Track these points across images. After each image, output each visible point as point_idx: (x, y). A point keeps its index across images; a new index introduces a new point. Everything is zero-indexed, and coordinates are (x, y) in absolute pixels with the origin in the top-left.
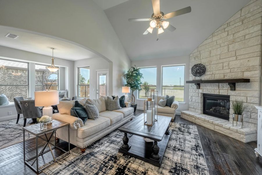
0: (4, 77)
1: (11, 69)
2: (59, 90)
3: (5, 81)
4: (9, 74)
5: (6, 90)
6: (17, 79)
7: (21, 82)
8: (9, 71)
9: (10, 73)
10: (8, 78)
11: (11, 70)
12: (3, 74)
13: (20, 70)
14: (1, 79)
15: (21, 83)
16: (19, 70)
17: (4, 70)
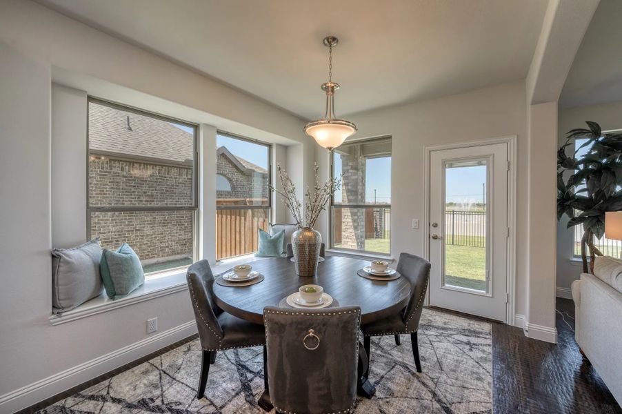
0: (101, 184)
1: (119, 161)
2: (274, 223)
3: (105, 194)
4: (113, 176)
5: (107, 220)
6: (133, 190)
7: (142, 198)
8: (115, 167)
9: (116, 171)
10: (112, 188)
11: (117, 164)
12: (99, 175)
13: (140, 163)
14: (95, 191)
15: (141, 201)
16: (136, 163)
17: (103, 163)
